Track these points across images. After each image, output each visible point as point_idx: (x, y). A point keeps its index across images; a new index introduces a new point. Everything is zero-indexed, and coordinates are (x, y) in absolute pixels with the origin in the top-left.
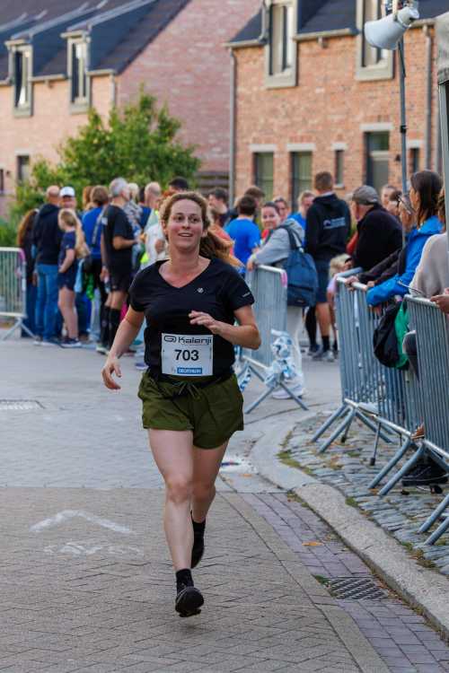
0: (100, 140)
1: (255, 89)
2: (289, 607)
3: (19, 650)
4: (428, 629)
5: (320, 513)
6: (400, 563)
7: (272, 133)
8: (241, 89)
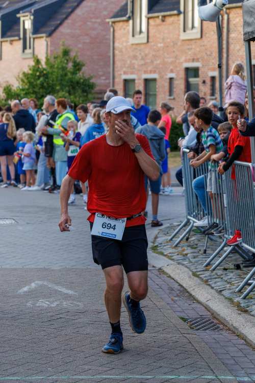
0: (40, 73)
1: (125, 44)
2: (169, 336)
3: (20, 363)
4: (248, 347)
5: (179, 281)
6: (228, 310)
7: (134, 68)
8: (117, 45)
